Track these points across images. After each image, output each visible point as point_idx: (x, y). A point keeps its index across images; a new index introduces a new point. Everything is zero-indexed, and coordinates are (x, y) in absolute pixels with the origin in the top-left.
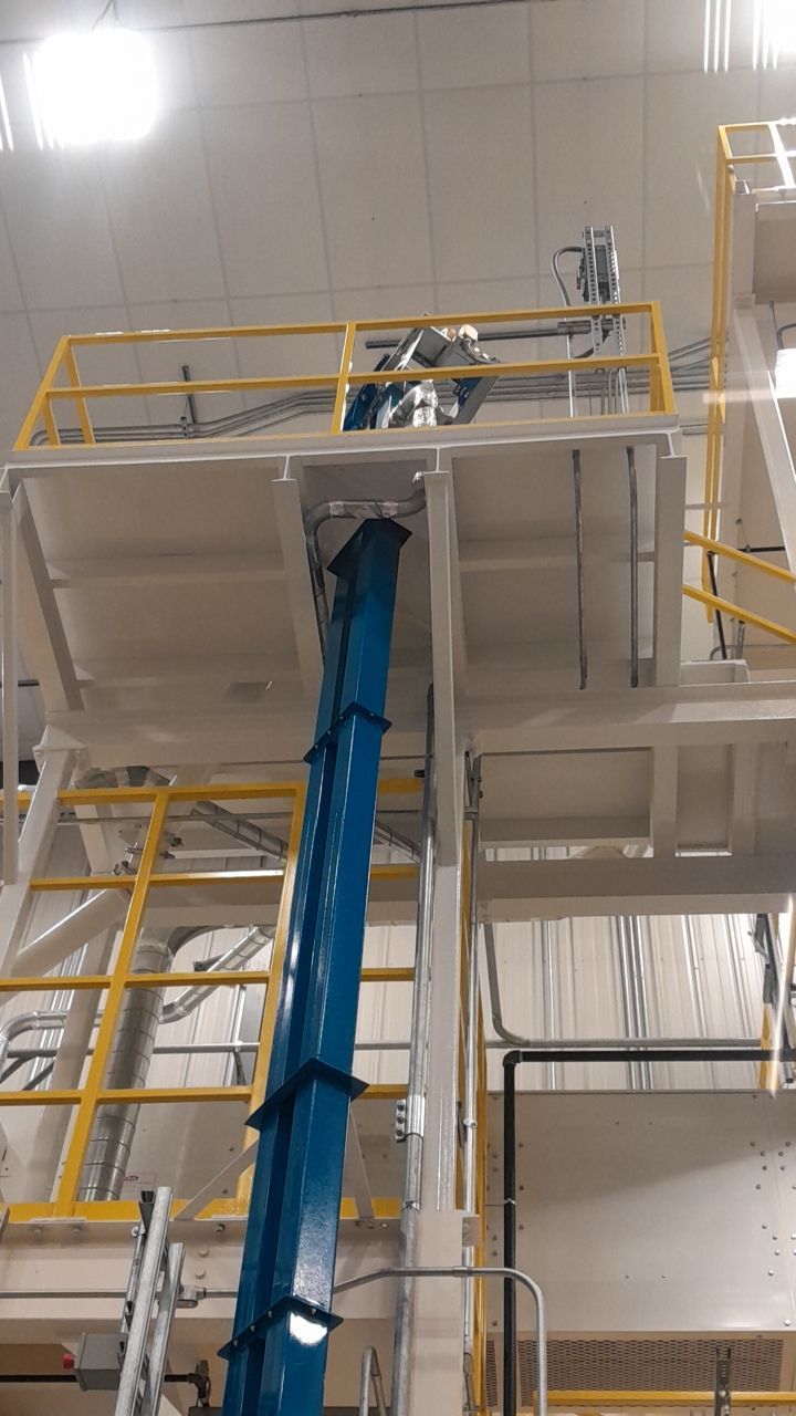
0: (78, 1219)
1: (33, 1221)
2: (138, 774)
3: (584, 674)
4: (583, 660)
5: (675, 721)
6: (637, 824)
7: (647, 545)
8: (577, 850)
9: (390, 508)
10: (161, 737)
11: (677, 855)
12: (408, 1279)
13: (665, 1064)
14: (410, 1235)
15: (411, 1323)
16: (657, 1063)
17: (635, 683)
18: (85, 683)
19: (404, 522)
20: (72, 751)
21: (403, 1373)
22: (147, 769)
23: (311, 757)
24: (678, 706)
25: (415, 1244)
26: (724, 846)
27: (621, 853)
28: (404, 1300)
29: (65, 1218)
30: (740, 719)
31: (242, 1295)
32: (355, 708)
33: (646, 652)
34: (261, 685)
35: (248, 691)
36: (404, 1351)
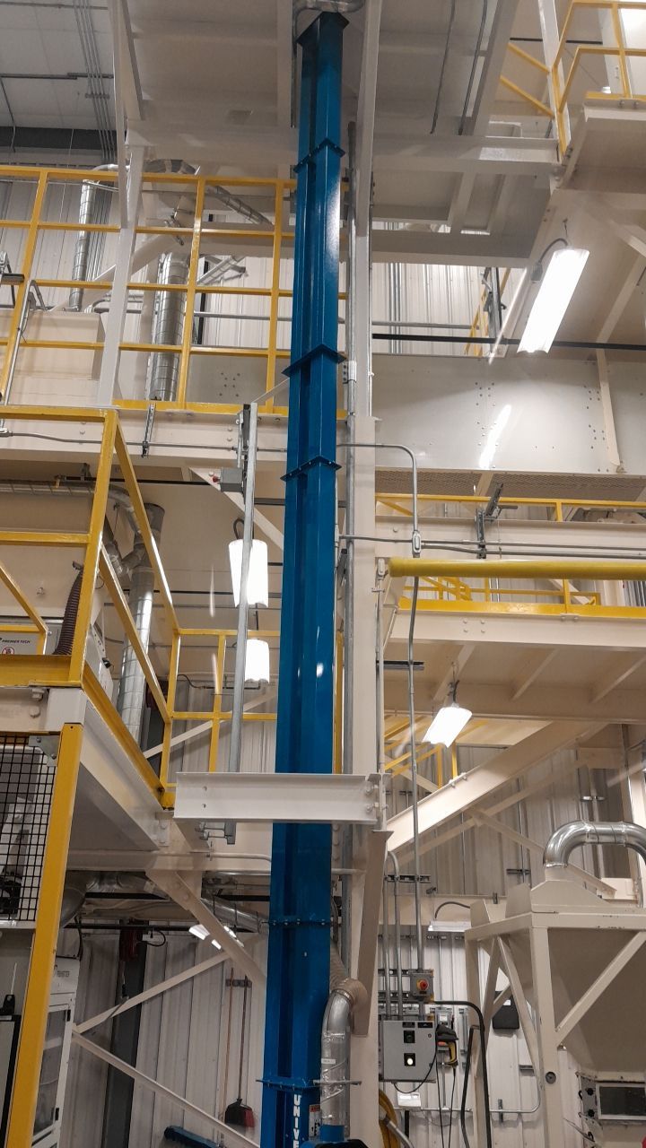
0: (189, 411)
1: (168, 410)
2: (176, 165)
3: (434, 125)
4: (436, 115)
5: (481, 158)
6: (441, 213)
7: (484, 46)
8: (402, 226)
9: (343, 7)
10: (195, 143)
11: (462, 232)
12: (352, 448)
13: (408, 342)
14: (352, 428)
15: (354, 467)
16: (404, 341)
17: (460, 133)
18: (147, 102)
19: (347, 17)
20: (146, 148)
21: (352, 488)
22: (181, 161)
23: (297, 169)
24: (483, 149)
25: (354, 431)
26: (484, 229)
27: (429, 228)
28: (351, 457)
29: (183, 410)
30: (513, 160)
31: (290, 451)
32: (327, 142)
33: (469, 113)
34: (247, 113)
35: (240, 116)
36: (352, 479)
